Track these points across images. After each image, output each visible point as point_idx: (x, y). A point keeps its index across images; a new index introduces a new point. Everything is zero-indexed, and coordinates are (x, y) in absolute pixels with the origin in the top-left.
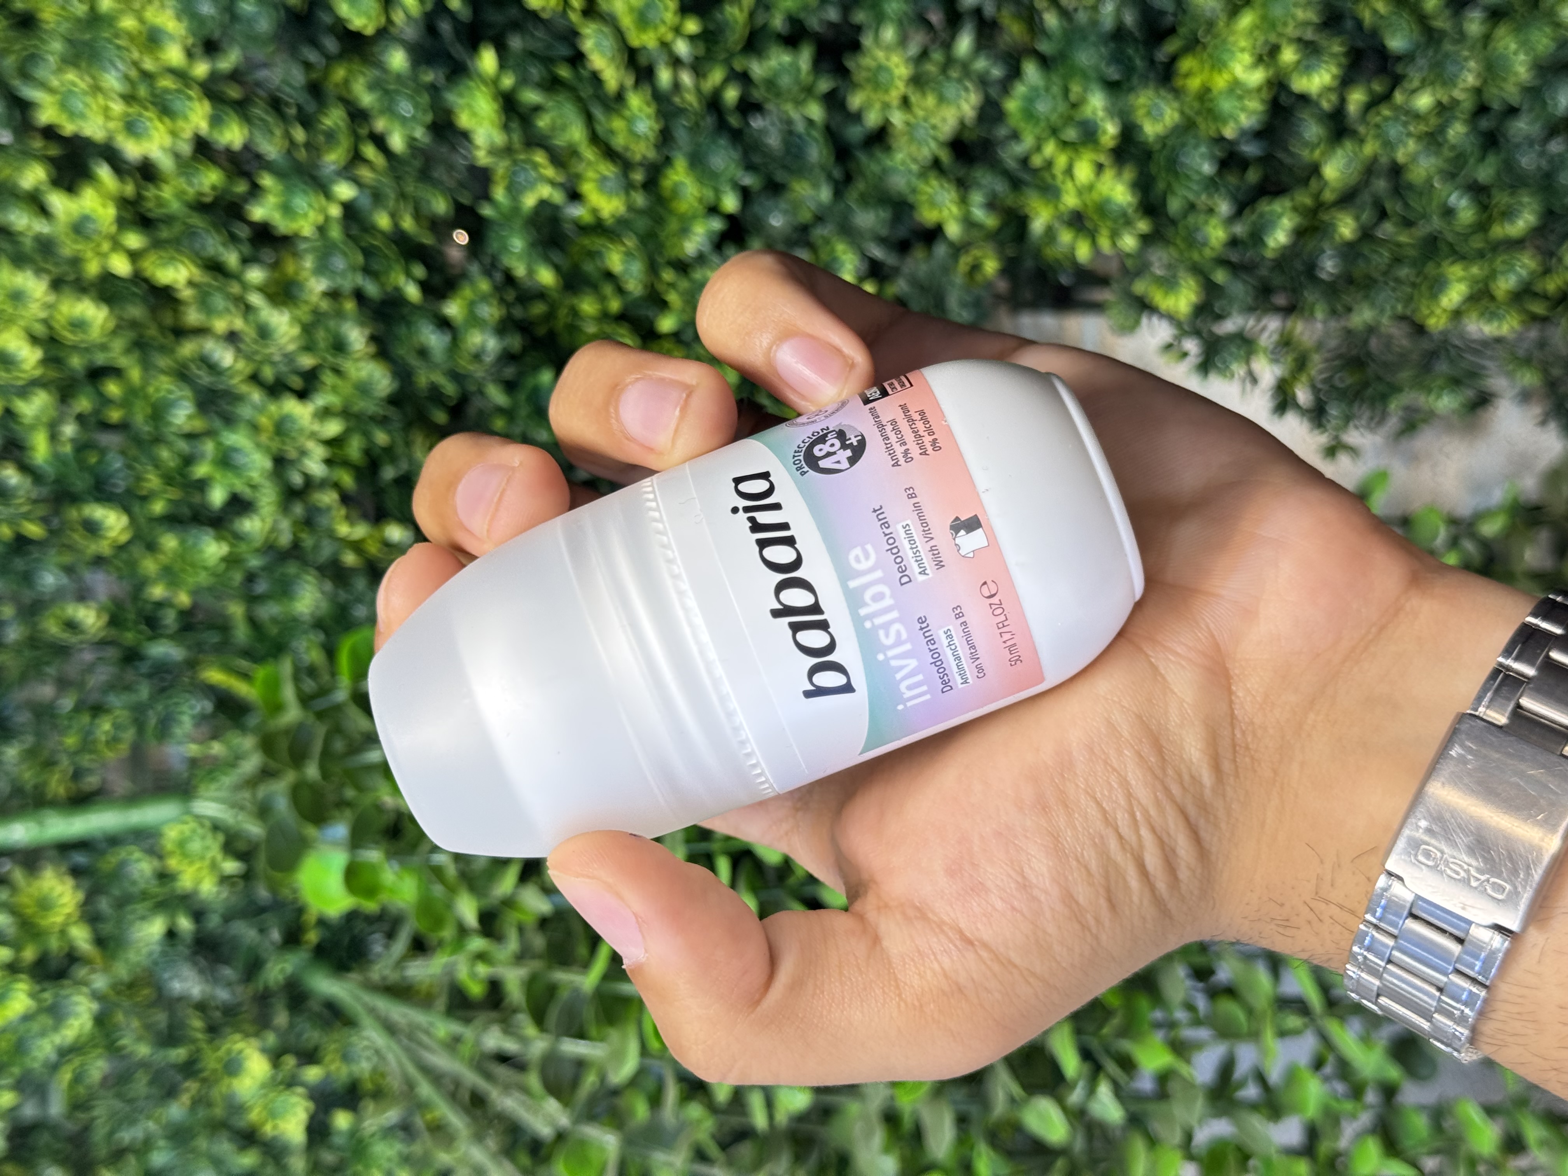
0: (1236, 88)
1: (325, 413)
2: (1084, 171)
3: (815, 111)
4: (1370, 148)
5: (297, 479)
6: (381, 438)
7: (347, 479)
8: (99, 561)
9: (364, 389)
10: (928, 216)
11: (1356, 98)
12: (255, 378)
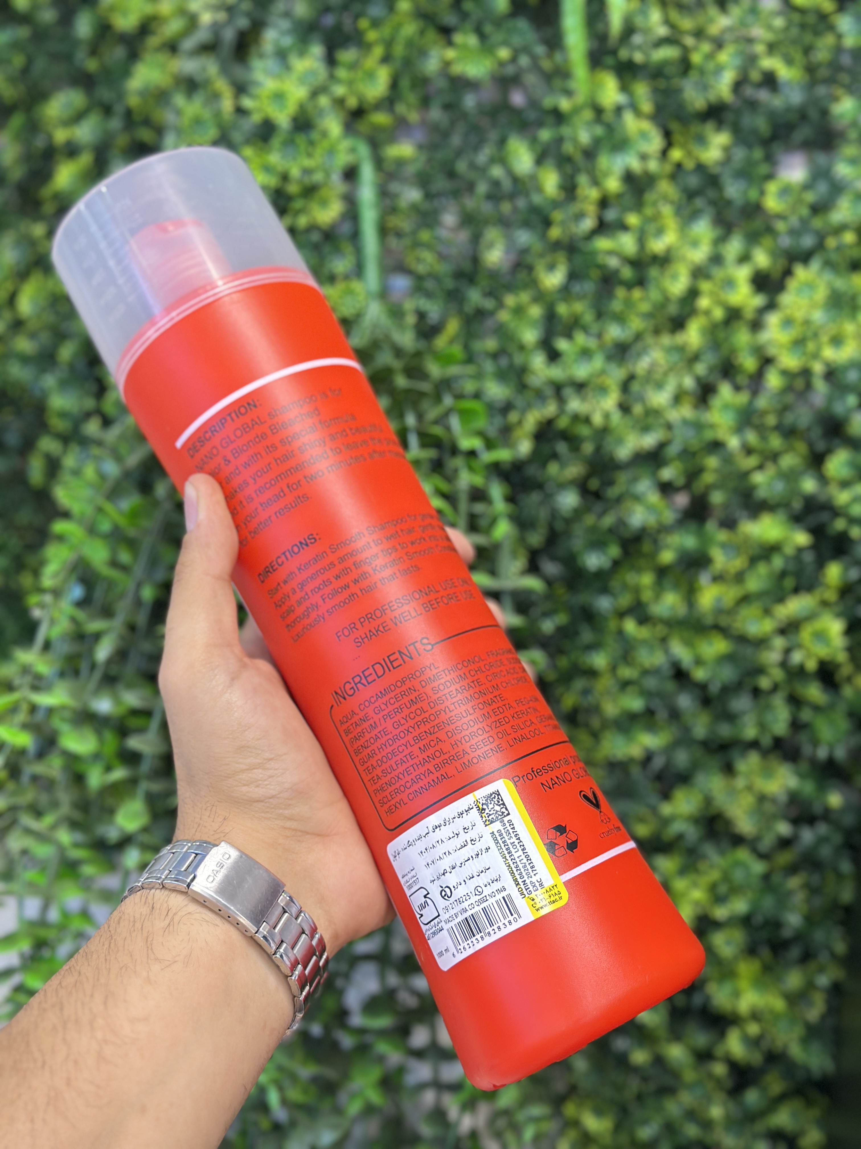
0: (736, 994)
1: (607, 416)
2: (696, 894)
3: (750, 732)
4: (689, 1075)
5: (567, 393)
6: (588, 448)
7: (563, 423)
8: (530, 269)
9: (620, 441)
10: (678, 794)
11: (719, 1069)
12: (631, 378)
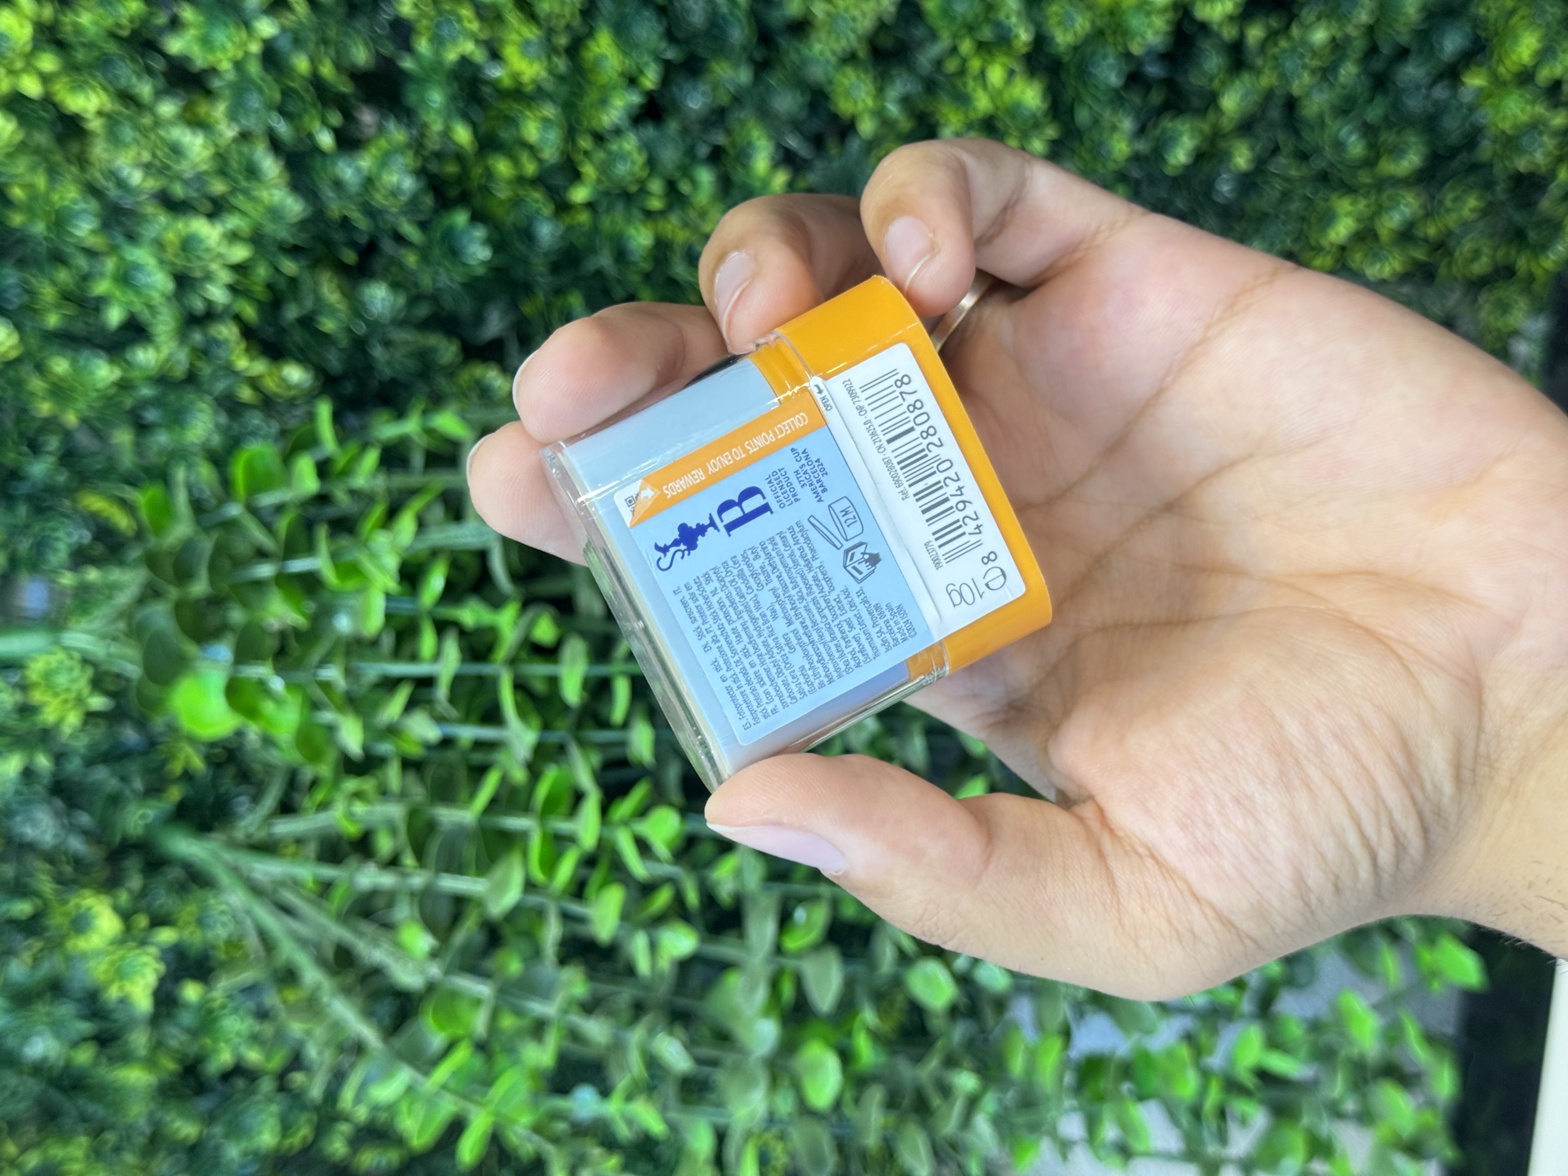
0: (1146, 4)
1: (233, 237)
2: (996, 74)
4: (1266, 80)
5: (198, 306)
7: (249, 312)
9: (274, 213)
10: (844, 106)
11: (1255, 33)
12: (163, 198)
